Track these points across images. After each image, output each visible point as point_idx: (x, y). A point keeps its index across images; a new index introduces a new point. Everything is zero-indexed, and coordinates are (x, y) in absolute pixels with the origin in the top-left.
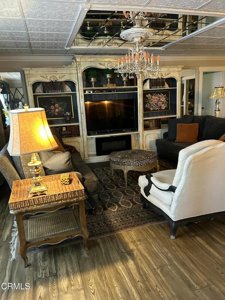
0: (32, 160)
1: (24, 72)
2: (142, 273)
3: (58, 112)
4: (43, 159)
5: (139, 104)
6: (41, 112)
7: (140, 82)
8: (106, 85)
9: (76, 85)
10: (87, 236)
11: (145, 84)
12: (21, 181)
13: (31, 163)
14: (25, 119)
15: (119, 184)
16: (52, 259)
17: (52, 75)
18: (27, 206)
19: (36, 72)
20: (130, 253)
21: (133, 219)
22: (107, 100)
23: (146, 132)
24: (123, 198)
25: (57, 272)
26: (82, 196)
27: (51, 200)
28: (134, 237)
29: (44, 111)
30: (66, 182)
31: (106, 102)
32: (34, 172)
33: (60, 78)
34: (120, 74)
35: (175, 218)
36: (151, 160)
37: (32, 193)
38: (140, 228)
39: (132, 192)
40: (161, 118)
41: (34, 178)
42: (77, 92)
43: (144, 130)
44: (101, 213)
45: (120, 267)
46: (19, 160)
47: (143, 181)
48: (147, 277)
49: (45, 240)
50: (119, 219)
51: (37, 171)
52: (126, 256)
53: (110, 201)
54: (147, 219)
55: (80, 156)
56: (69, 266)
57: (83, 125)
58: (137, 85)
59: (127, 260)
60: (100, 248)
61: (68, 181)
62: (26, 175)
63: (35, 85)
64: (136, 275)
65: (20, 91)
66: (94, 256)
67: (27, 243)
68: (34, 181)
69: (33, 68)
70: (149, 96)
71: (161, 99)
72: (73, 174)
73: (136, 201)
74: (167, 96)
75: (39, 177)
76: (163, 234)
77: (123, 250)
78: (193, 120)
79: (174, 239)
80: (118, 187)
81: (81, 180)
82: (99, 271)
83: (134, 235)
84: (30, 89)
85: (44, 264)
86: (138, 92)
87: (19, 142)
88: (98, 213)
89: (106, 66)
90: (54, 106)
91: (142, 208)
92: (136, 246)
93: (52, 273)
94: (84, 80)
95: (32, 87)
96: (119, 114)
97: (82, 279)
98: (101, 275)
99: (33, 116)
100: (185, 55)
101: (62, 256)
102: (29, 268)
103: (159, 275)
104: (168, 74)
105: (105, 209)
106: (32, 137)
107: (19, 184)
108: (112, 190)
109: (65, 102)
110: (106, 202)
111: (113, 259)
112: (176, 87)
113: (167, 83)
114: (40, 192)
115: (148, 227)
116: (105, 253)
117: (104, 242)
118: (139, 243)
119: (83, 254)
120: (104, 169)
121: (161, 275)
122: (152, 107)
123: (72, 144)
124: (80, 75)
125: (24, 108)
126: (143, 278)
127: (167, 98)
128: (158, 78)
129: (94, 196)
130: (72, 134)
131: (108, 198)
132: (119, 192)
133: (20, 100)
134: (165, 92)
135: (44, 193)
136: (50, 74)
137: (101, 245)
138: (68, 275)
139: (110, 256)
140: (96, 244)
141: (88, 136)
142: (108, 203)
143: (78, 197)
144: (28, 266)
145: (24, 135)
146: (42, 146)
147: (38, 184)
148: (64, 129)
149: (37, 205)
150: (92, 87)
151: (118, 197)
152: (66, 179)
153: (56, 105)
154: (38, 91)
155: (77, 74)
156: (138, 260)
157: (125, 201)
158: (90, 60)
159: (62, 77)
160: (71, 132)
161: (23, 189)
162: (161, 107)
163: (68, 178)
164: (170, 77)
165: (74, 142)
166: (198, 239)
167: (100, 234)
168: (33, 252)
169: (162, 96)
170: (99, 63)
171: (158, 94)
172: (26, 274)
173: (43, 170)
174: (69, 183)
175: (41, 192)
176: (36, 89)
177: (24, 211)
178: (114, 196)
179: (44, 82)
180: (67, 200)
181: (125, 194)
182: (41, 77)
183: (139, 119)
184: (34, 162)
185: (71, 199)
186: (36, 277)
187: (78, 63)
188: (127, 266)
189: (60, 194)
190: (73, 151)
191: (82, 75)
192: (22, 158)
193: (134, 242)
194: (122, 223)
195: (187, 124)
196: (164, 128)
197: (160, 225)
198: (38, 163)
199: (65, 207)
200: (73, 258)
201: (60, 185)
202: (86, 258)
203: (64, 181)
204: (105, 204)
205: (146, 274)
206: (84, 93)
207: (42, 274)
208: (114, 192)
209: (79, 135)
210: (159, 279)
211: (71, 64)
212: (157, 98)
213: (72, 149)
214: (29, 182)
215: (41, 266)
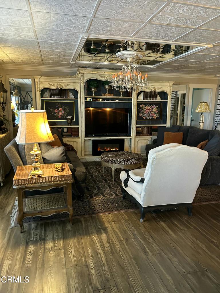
0: (33, 150)
1: (35, 79)
2: (111, 243)
3: (61, 115)
4: (43, 151)
5: (133, 113)
6: (44, 113)
7: (134, 94)
8: (105, 95)
9: (78, 93)
10: (72, 213)
11: (140, 96)
12: (24, 167)
13: (33, 151)
14: (31, 118)
15: (107, 180)
16: (43, 229)
17: (58, 83)
18: (27, 184)
19: (45, 80)
20: (105, 230)
21: (113, 206)
22: (109, 108)
23: (138, 138)
24: (108, 190)
25: (45, 238)
26: (70, 180)
27: (45, 181)
28: (111, 219)
29: (46, 113)
30: (59, 169)
31: (108, 109)
32: (34, 158)
33: (65, 86)
34: (114, 87)
35: (144, 204)
36: (136, 161)
37: (32, 175)
38: (117, 212)
39: (117, 186)
40: (152, 126)
41: (34, 163)
42: (79, 99)
43: (137, 136)
44: (87, 200)
45: (95, 238)
46: (24, 150)
47: (123, 175)
48: (114, 245)
49: (38, 213)
50: (102, 205)
51: (37, 158)
52: (101, 231)
53: (97, 192)
54: (125, 206)
55: (76, 153)
56: (55, 234)
57: (82, 127)
58: (132, 96)
59: (101, 233)
60: (82, 224)
61: (60, 169)
62: (28, 163)
63: (43, 91)
64: (106, 243)
65: (30, 95)
66: (76, 229)
67: (24, 213)
68: (34, 166)
69: (43, 76)
70: (142, 106)
71: (153, 110)
72: (65, 165)
73: (119, 193)
74: (160, 107)
75: (38, 163)
76: (134, 218)
77: (100, 227)
78: (179, 130)
79: (143, 222)
80: (106, 181)
81: (73, 170)
82: (78, 239)
83: (111, 217)
84: (38, 94)
85: (36, 232)
86: (133, 102)
87: (25, 134)
88: (85, 200)
89: (106, 79)
90: (58, 109)
91: (122, 198)
92: (111, 225)
93: (41, 237)
94: (86, 89)
95: (40, 92)
96: (120, 121)
97: (64, 243)
98: (79, 241)
99: (37, 116)
100: (176, 73)
101: (50, 228)
102: (24, 234)
103: (124, 244)
104: (160, 88)
105: (92, 197)
106: (35, 131)
107: (22, 169)
108: (101, 184)
109: (68, 107)
110: (94, 192)
111: (90, 232)
112: (167, 100)
113: (159, 96)
114: (37, 175)
115: (124, 212)
116: (85, 228)
117: (86, 221)
118: (113, 223)
119: (68, 228)
120: (97, 167)
121: (125, 244)
122: (145, 116)
123: (71, 144)
124: (83, 85)
125: (30, 109)
126: (110, 245)
127: (159, 109)
128: (152, 91)
129: (82, 185)
130: (72, 135)
131: (96, 190)
132: (106, 186)
133: (30, 102)
134: (157, 104)
135: (40, 176)
136: (56, 82)
137: (83, 222)
138: (53, 239)
139: (88, 230)
140: (79, 221)
141: (86, 137)
142: (95, 193)
143: (67, 181)
144: (23, 232)
145: (29, 129)
146: (41, 139)
147: (36, 169)
148: (65, 130)
149: (35, 183)
150: (93, 95)
151: (104, 189)
152: (60, 167)
153: (60, 109)
154: (45, 96)
155: (80, 84)
156: (110, 234)
157: (109, 193)
158: (92, 72)
159: (67, 85)
160: (71, 133)
161: (25, 173)
162: (153, 117)
163: (61, 166)
164: (162, 91)
165: (74, 142)
166: (162, 223)
167: (84, 215)
168: (28, 223)
169: (154, 107)
170: (100, 76)
171: (151, 105)
172: (21, 237)
173: (42, 160)
174: (61, 170)
175: (39, 175)
176: (44, 94)
177: (24, 187)
178: (101, 188)
179: (51, 89)
180: (58, 181)
181: (111, 187)
182: (49, 85)
183: (133, 125)
184: (35, 151)
185: (61, 181)
186: (29, 239)
187: (81, 75)
188: (101, 237)
189: (52, 176)
190: (70, 149)
191: (84, 85)
192: (26, 148)
193: (109, 222)
194: (103, 208)
195: (173, 133)
196: (155, 135)
197: (134, 212)
198: (38, 152)
199: (55, 187)
200: (59, 229)
201: (54, 172)
202: (70, 230)
203: (58, 169)
204: (92, 194)
205: (114, 243)
206: (85, 100)
207: (34, 238)
208: (102, 185)
209: (78, 136)
210: (123, 246)
211: (75, 75)
212: (150, 108)
213: (70, 147)
214: (30, 168)
215: (33, 232)
